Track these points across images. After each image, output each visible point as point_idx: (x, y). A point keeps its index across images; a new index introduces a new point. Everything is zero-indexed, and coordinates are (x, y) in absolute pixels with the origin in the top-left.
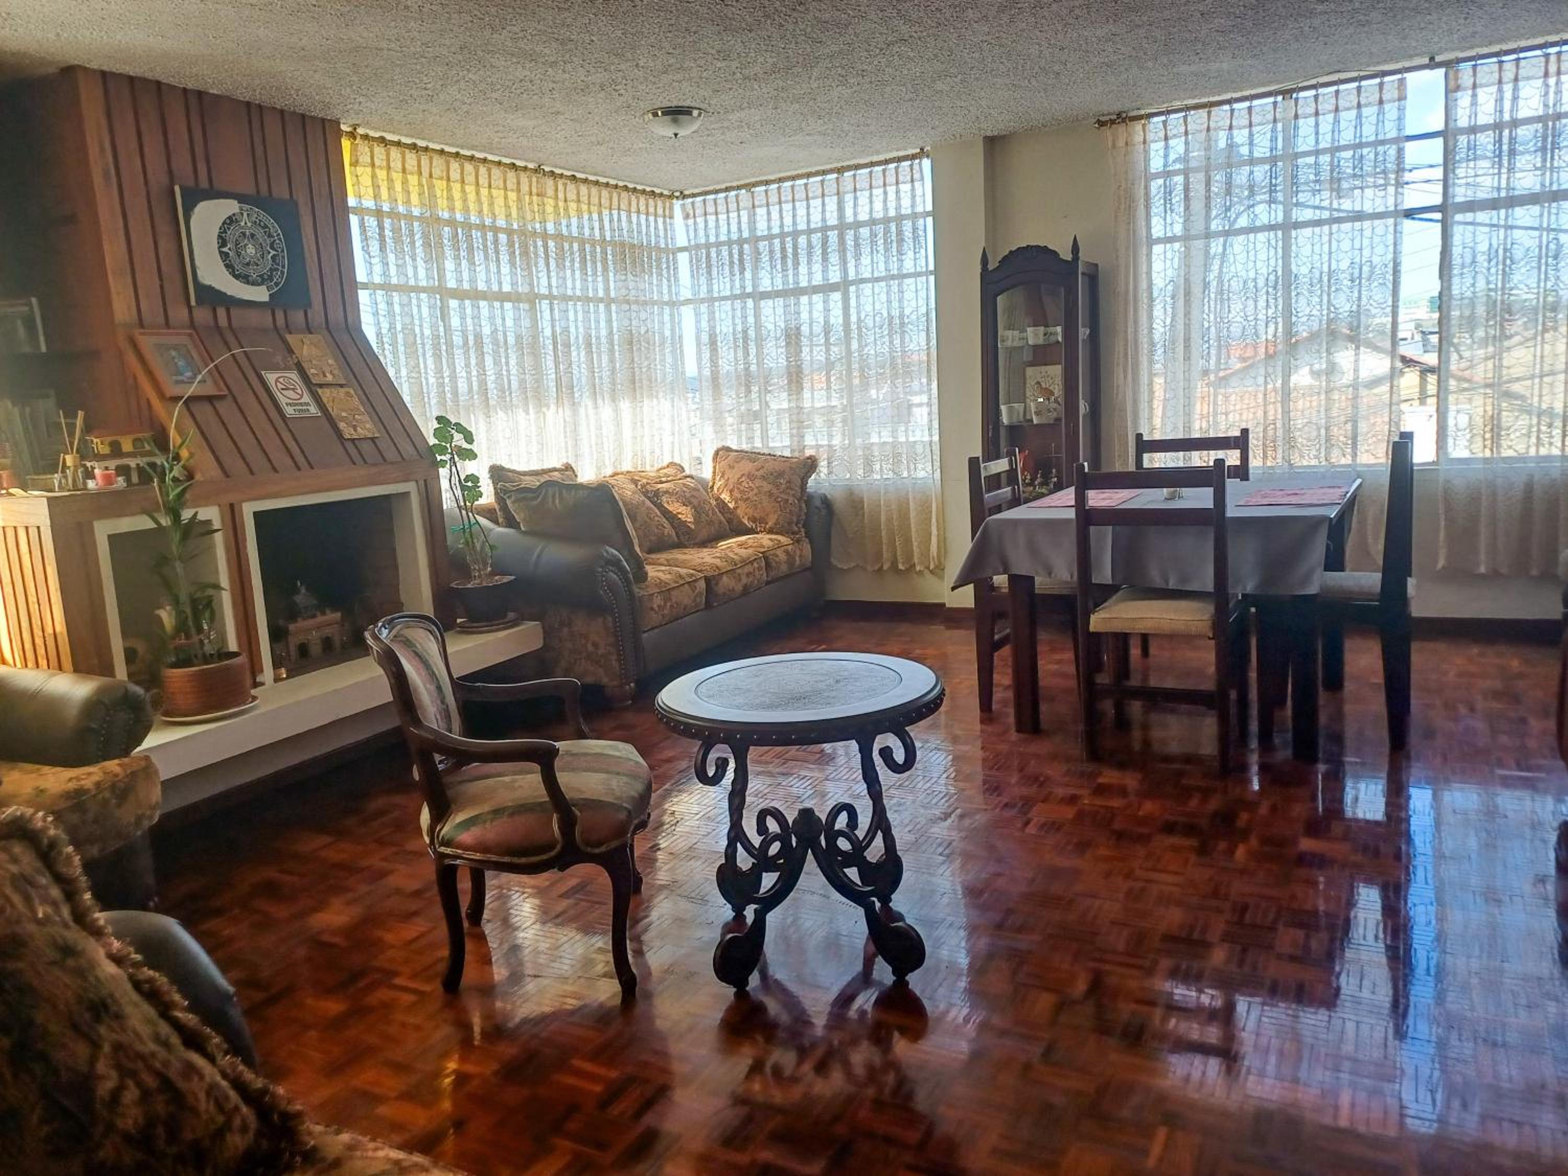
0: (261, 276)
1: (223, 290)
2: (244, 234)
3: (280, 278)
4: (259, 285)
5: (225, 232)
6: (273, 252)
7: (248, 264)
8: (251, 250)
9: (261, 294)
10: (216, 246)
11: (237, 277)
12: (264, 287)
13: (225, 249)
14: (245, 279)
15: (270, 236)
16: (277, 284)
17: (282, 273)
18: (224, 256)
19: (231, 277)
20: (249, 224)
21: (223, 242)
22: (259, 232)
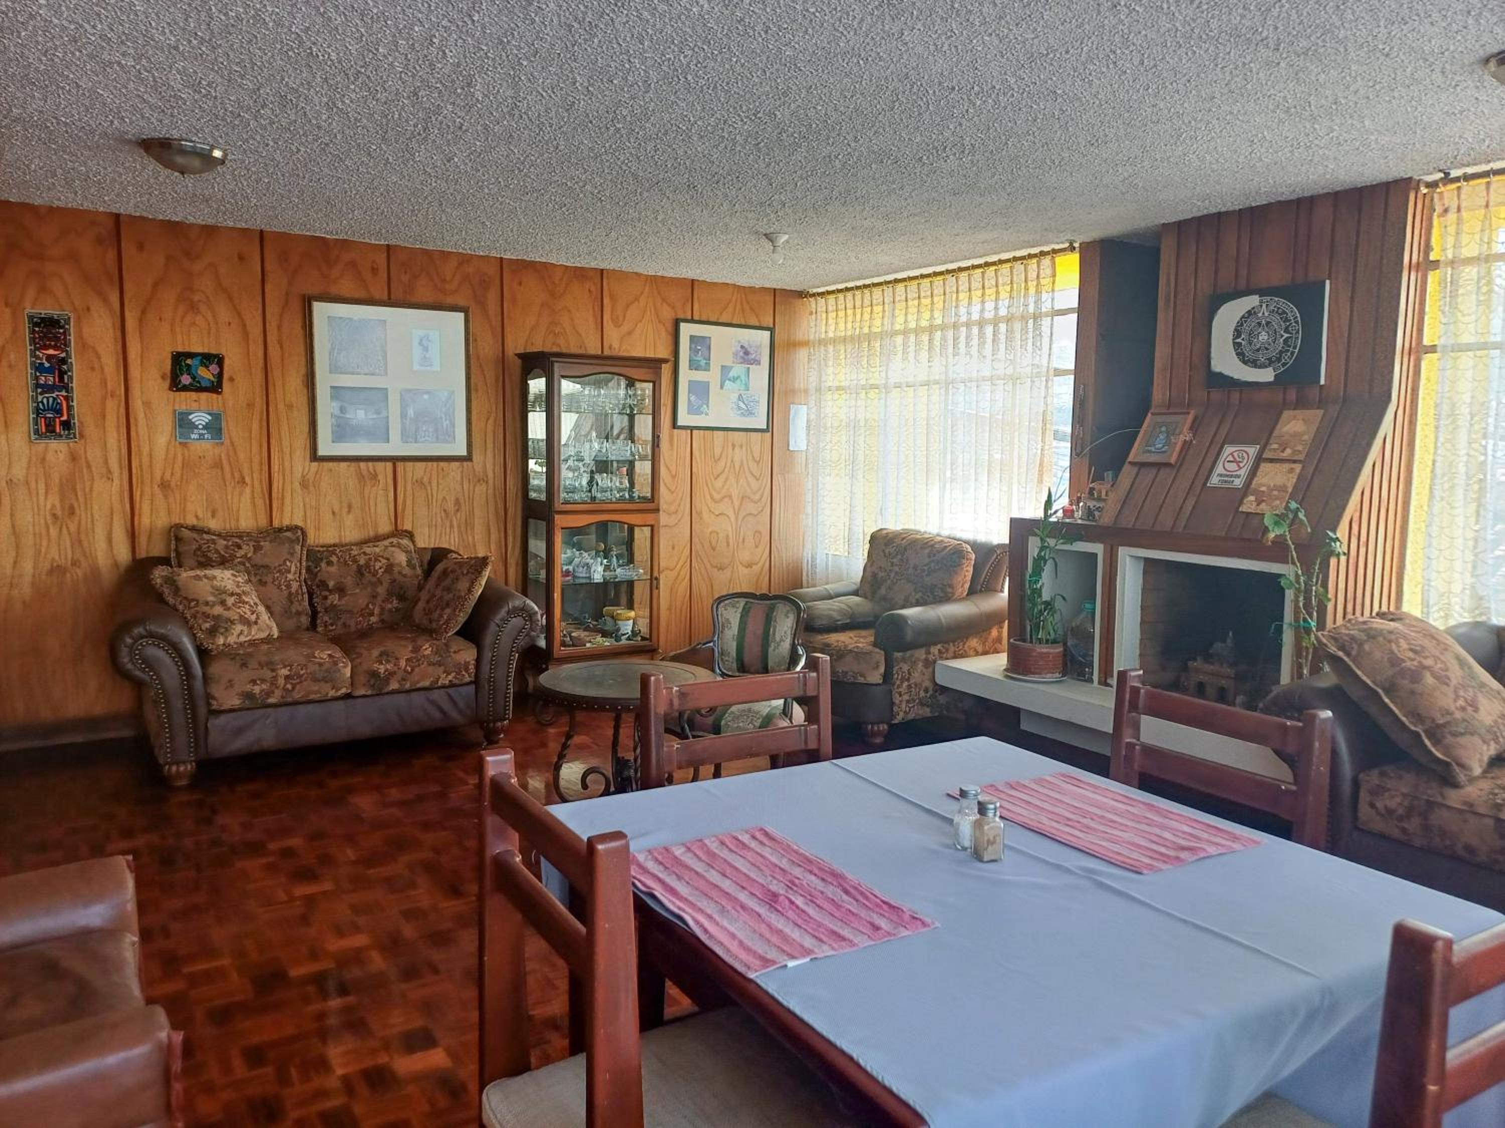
0: (1269, 359)
1: (1231, 375)
2: (1259, 324)
3: (1288, 360)
4: (1266, 367)
5: (1242, 325)
6: (1286, 335)
7: (1258, 350)
8: (1263, 337)
9: (1266, 375)
10: (1231, 337)
11: (1245, 362)
12: (1271, 369)
13: (1239, 340)
14: (1254, 364)
15: (1286, 320)
16: (1284, 365)
17: (1292, 353)
18: (1237, 346)
19: (1240, 363)
20: (1266, 314)
21: (1238, 333)
22: (1276, 320)
